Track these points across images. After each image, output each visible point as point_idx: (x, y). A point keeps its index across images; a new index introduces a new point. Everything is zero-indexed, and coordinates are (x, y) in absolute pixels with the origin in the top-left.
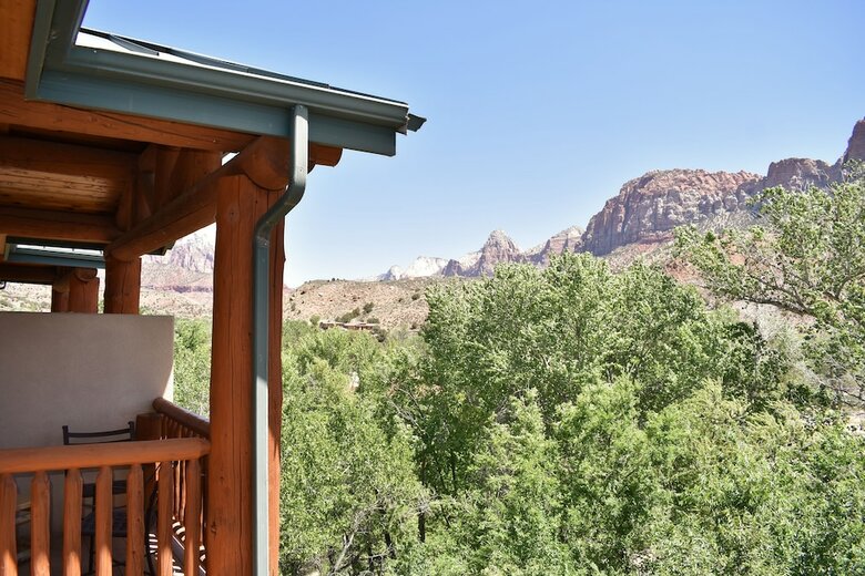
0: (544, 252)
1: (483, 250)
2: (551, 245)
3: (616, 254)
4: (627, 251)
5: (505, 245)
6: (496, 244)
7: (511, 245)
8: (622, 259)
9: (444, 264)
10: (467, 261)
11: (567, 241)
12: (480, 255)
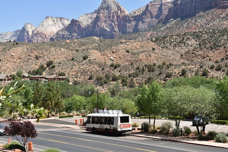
0: (144, 13)
1: (98, 12)
2: (150, 8)
3: (200, 17)
4: (208, 14)
5: (114, 8)
6: (108, 8)
7: (119, 8)
8: (204, 20)
9: (67, 23)
10: (85, 21)
11: (161, 5)
12: (95, 15)
